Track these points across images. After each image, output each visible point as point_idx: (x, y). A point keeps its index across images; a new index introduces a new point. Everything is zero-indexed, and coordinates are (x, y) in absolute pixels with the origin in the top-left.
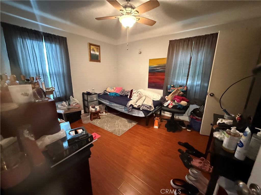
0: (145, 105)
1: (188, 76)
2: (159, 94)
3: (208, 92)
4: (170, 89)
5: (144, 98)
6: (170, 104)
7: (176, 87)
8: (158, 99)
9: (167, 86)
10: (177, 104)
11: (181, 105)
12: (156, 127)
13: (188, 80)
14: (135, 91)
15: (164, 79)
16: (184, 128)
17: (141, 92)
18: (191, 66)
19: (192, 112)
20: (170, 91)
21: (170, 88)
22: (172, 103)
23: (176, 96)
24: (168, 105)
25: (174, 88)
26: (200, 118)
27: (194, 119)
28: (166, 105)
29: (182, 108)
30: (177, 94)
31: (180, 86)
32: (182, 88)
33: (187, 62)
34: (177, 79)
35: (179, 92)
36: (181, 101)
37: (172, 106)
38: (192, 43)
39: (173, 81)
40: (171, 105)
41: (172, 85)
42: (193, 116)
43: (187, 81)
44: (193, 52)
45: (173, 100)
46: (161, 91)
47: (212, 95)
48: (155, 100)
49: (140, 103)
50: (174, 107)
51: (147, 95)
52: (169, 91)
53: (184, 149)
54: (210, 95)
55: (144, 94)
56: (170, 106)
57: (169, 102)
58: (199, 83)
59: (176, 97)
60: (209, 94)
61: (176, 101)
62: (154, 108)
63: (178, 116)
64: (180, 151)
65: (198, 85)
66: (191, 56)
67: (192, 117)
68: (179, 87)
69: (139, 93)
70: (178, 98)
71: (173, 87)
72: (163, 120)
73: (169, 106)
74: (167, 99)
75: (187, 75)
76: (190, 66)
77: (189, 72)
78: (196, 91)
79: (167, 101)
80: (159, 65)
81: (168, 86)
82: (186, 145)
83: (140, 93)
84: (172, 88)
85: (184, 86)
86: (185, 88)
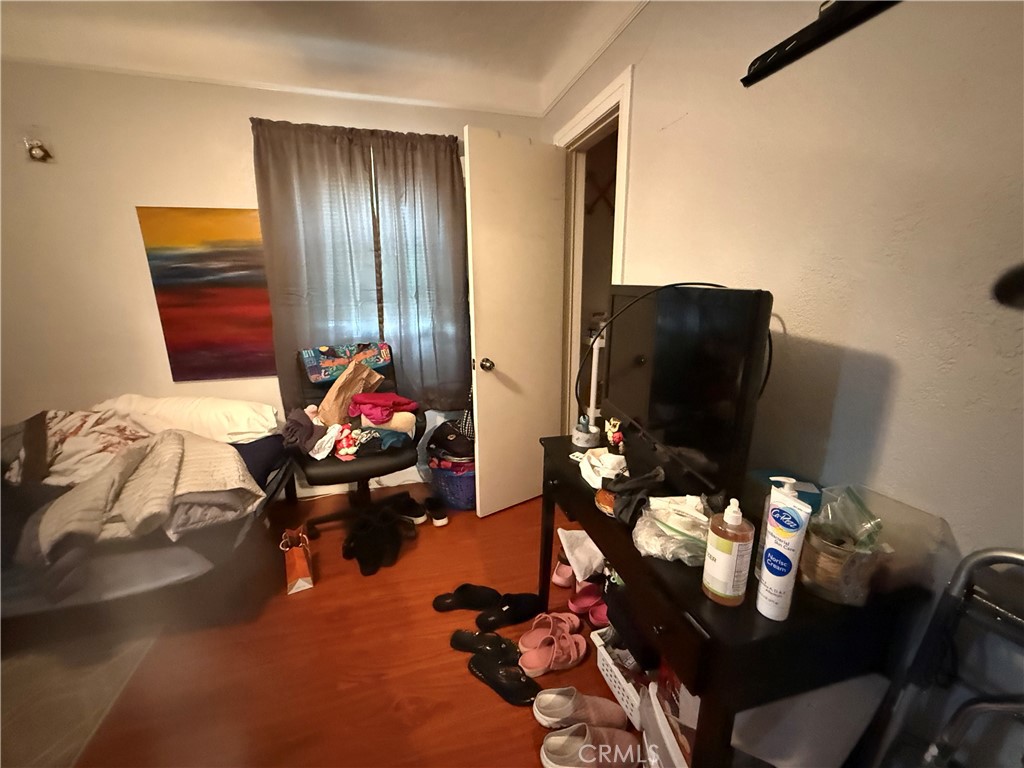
0: (199, 499)
1: (380, 301)
2: (262, 400)
3: (473, 357)
4: (317, 369)
5: (168, 452)
6: (339, 441)
7: (345, 353)
8: (261, 429)
9: (300, 354)
10: (377, 430)
11: (394, 433)
12: (302, 585)
13: (385, 316)
14: (74, 420)
15: (267, 323)
16: (420, 520)
17: (125, 417)
18: (382, 258)
19: (432, 446)
20: (323, 377)
21: (318, 361)
22: (347, 432)
23: (357, 395)
24: (335, 449)
25: (338, 361)
26: (465, 460)
27: (446, 469)
28: (321, 451)
29: (399, 445)
30: (358, 389)
31: (359, 345)
32: (369, 353)
33: (364, 240)
34: (338, 317)
35: (365, 375)
36: (390, 416)
37: (353, 450)
38: (366, 157)
39: (320, 325)
40: (349, 446)
41: (324, 349)
42: (440, 460)
43: (381, 322)
44: (380, 198)
45: (351, 420)
46: (269, 386)
47: (487, 366)
48: (245, 439)
49: (147, 499)
50: (366, 450)
51: (181, 425)
52: (313, 378)
53: (466, 621)
54: (483, 366)
55: (157, 427)
56: (347, 452)
57: (334, 431)
58: (426, 324)
59: (359, 399)
60: (477, 365)
61: (365, 421)
62: (261, 493)
63: (377, 479)
64: (459, 642)
65: (426, 334)
66: (373, 212)
67: (439, 465)
68: (358, 353)
69: (113, 423)
70: (375, 406)
71: (332, 354)
72: (318, 526)
73: (342, 452)
74: (316, 421)
75: (374, 295)
76: (380, 255)
77: (379, 283)
78: (423, 357)
79: (323, 431)
80: (214, 244)
81: (306, 354)
82: (466, 597)
83: (123, 424)
84: (326, 363)
85: (376, 345)
86: (385, 353)
